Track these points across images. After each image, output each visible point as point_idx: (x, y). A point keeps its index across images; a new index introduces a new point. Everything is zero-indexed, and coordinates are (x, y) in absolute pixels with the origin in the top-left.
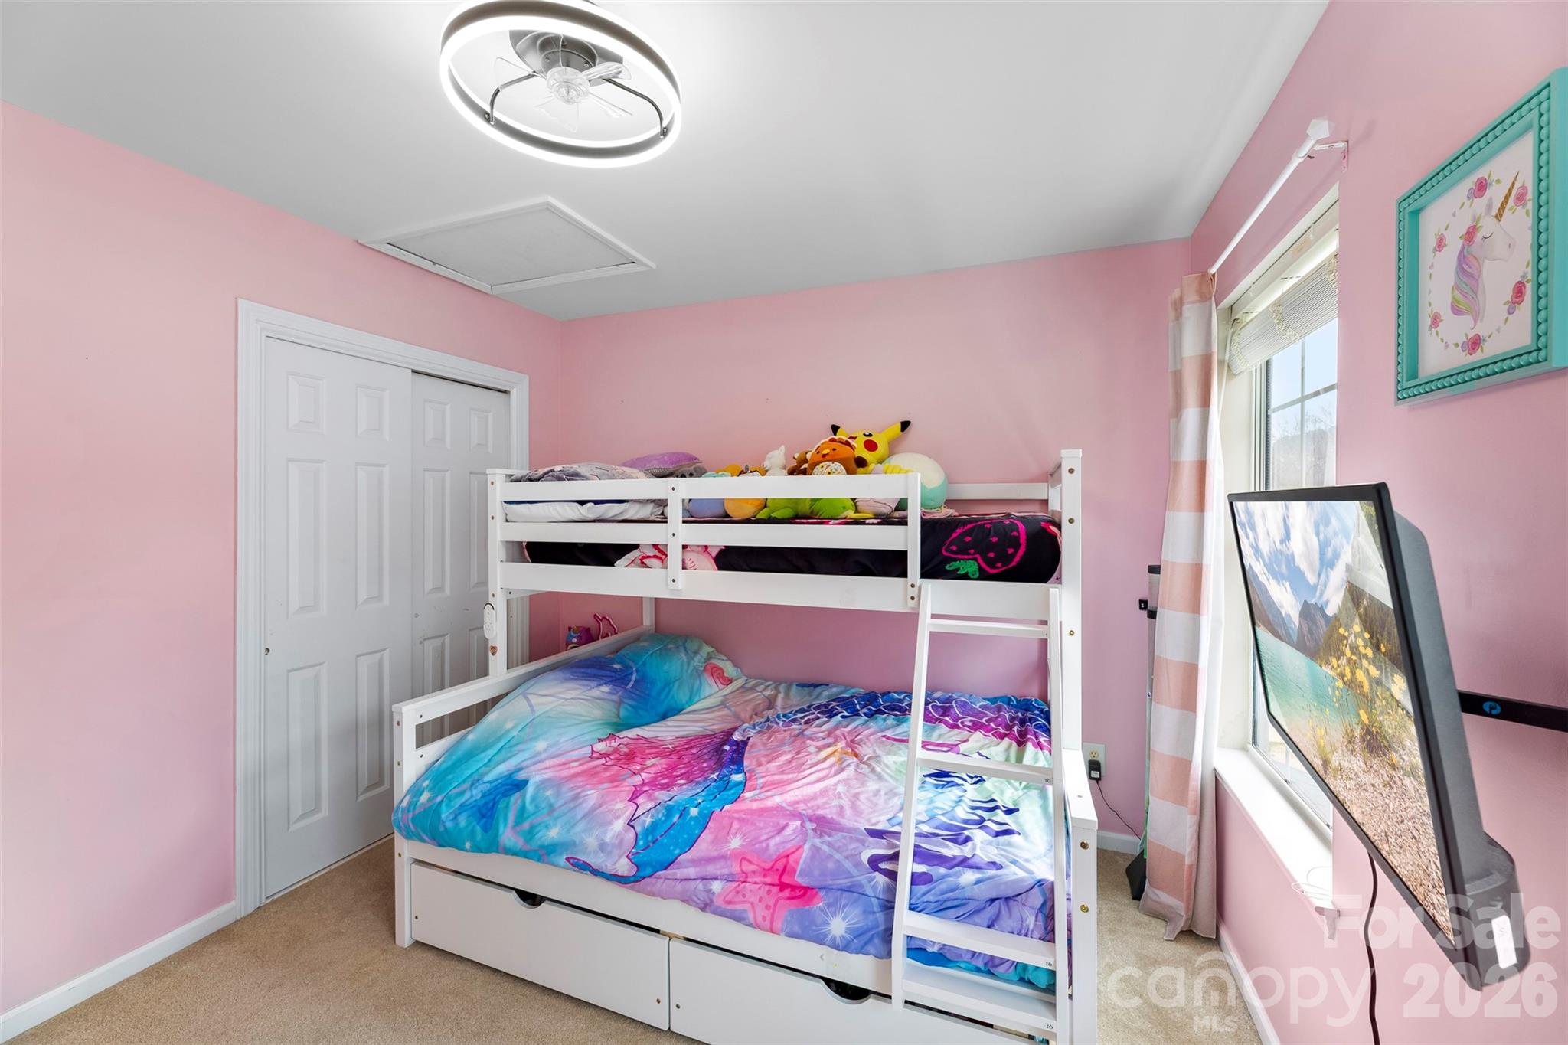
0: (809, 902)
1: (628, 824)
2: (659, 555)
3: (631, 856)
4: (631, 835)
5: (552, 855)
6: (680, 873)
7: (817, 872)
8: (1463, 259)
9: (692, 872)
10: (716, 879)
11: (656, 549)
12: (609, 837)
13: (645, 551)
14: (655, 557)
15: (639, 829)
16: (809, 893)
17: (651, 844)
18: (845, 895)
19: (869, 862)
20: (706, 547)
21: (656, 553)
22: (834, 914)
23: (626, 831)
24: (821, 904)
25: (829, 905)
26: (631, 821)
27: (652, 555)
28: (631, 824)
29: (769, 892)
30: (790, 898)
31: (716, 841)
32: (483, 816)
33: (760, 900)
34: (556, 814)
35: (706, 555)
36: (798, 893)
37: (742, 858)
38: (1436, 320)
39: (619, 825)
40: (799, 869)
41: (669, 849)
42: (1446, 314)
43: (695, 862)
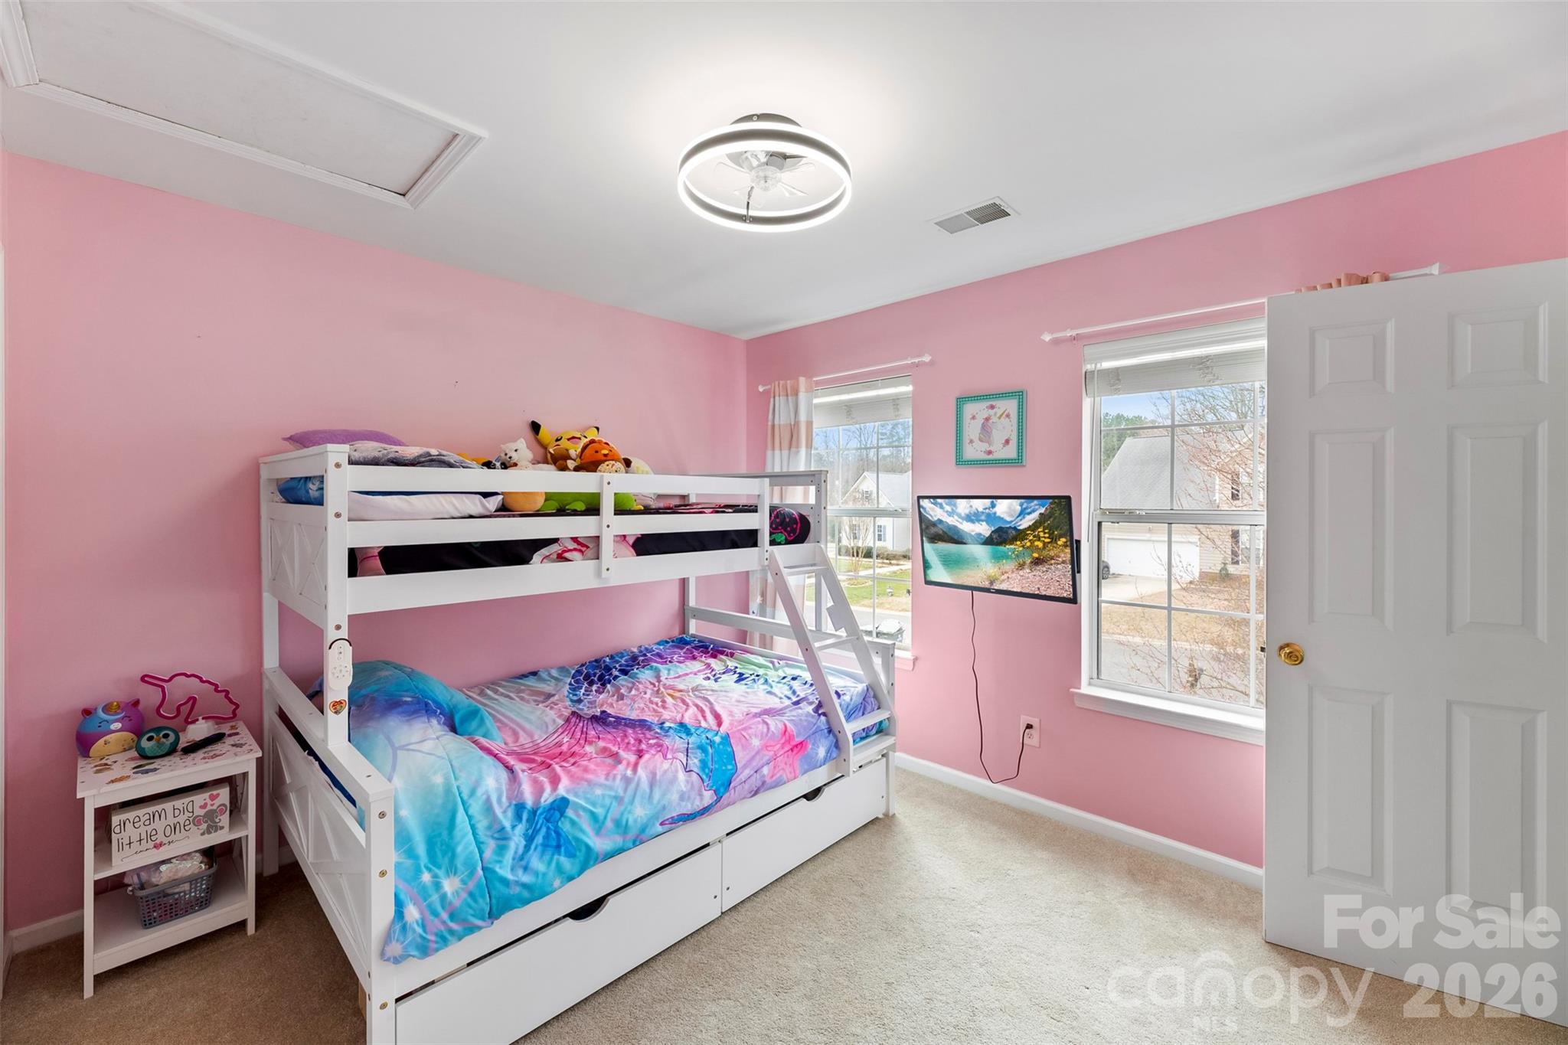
0: (806, 748)
1: (686, 772)
2: (579, 547)
3: (707, 789)
4: (695, 777)
5: (647, 830)
6: (743, 776)
7: (802, 731)
8: (984, 427)
9: (747, 772)
10: (763, 767)
11: (574, 542)
12: (683, 786)
13: (567, 545)
14: (575, 550)
15: (696, 770)
16: (804, 743)
17: (711, 774)
18: (817, 734)
19: (814, 712)
20: (625, 536)
21: (575, 546)
22: (818, 747)
23: (690, 776)
24: (810, 747)
25: (813, 744)
26: (685, 769)
27: (572, 548)
28: (688, 770)
29: (788, 757)
30: (799, 751)
31: (744, 748)
32: (558, 847)
33: (786, 764)
34: (626, 800)
35: (625, 543)
36: (799, 747)
37: (766, 747)
38: (971, 441)
39: (682, 776)
40: (795, 734)
41: (723, 770)
42: (976, 440)
43: (745, 766)
